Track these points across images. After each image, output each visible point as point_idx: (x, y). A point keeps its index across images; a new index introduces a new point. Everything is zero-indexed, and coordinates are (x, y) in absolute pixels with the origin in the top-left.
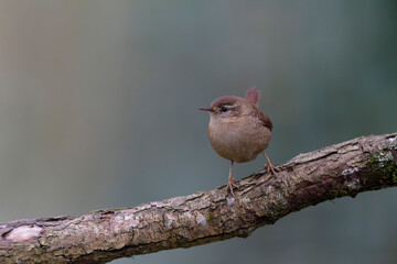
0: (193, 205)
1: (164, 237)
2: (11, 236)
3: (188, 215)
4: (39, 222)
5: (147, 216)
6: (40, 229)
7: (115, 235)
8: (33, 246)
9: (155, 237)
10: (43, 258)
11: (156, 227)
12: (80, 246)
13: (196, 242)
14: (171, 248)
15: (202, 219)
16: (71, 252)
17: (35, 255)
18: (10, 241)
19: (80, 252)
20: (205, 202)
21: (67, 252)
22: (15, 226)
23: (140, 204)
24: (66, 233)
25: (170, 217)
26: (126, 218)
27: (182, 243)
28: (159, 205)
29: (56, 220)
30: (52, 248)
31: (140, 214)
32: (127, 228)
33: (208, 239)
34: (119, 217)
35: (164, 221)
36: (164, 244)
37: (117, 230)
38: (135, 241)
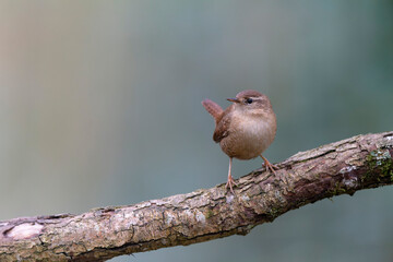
0: (193, 203)
1: (164, 234)
2: (13, 234)
3: (188, 212)
4: (41, 220)
5: (147, 214)
6: (41, 227)
7: (116, 233)
8: (34, 244)
9: (155, 235)
10: (44, 256)
11: (156, 225)
12: (81, 243)
13: (195, 239)
14: (171, 245)
15: (201, 216)
16: (72, 249)
17: (36, 252)
18: (12, 239)
19: (80, 249)
20: (204, 200)
21: (68, 249)
22: (16, 224)
23: (140, 202)
24: (67, 231)
25: (170, 215)
26: (127, 216)
27: (182, 240)
28: (159, 202)
29: (58, 217)
30: (53, 246)
31: (140, 212)
32: (127, 226)
33: (208, 236)
34: (119, 215)
35: (164, 219)
36: (164, 242)
37: (117, 227)
38: (136, 239)
